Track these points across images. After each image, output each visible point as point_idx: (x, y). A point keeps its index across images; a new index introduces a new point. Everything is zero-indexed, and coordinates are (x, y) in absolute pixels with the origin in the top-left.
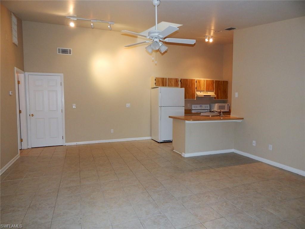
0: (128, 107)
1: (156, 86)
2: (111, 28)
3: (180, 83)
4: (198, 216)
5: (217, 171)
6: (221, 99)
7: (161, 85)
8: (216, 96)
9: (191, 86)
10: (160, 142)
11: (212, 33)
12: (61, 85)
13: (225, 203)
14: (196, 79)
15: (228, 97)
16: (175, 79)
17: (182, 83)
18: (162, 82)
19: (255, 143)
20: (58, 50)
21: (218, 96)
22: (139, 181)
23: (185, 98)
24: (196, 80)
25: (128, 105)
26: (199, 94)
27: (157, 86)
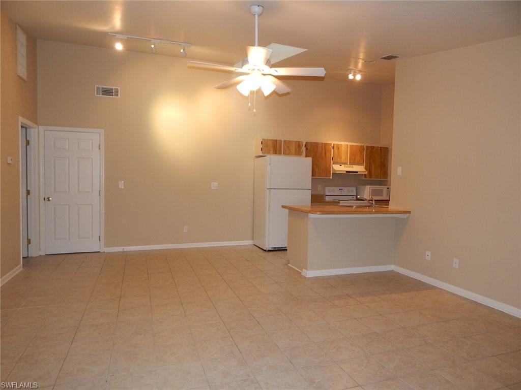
0: (214, 188)
1: (263, 153)
2: (185, 52)
3: (305, 148)
4: (314, 383)
5: (359, 303)
6: (376, 178)
7: (272, 152)
8: (366, 173)
9: (324, 155)
10: (268, 249)
11: (360, 66)
12: (100, 149)
13: (366, 361)
14: (333, 143)
15: (387, 175)
16: (296, 142)
17: (309, 148)
18: (274, 147)
19: (430, 255)
20: (96, 89)
21: (370, 172)
22: (220, 318)
23: (313, 176)
24: (332, 145)
25: (214, 185)
26: (338, 168)
27: (265, 153)
